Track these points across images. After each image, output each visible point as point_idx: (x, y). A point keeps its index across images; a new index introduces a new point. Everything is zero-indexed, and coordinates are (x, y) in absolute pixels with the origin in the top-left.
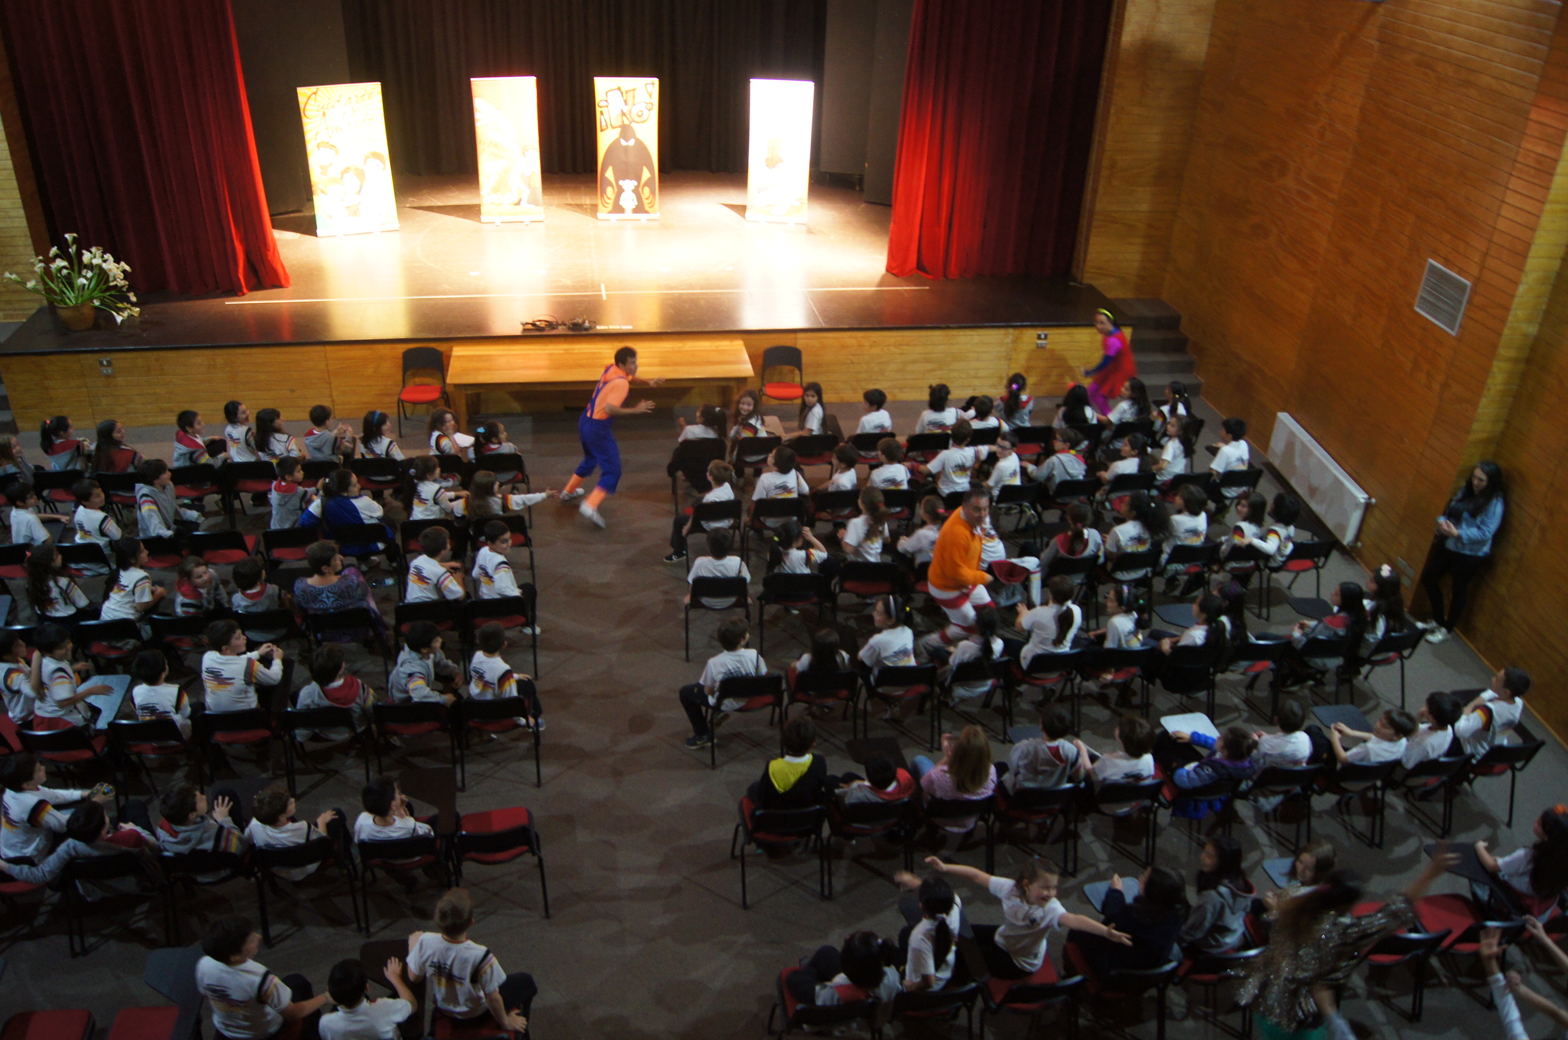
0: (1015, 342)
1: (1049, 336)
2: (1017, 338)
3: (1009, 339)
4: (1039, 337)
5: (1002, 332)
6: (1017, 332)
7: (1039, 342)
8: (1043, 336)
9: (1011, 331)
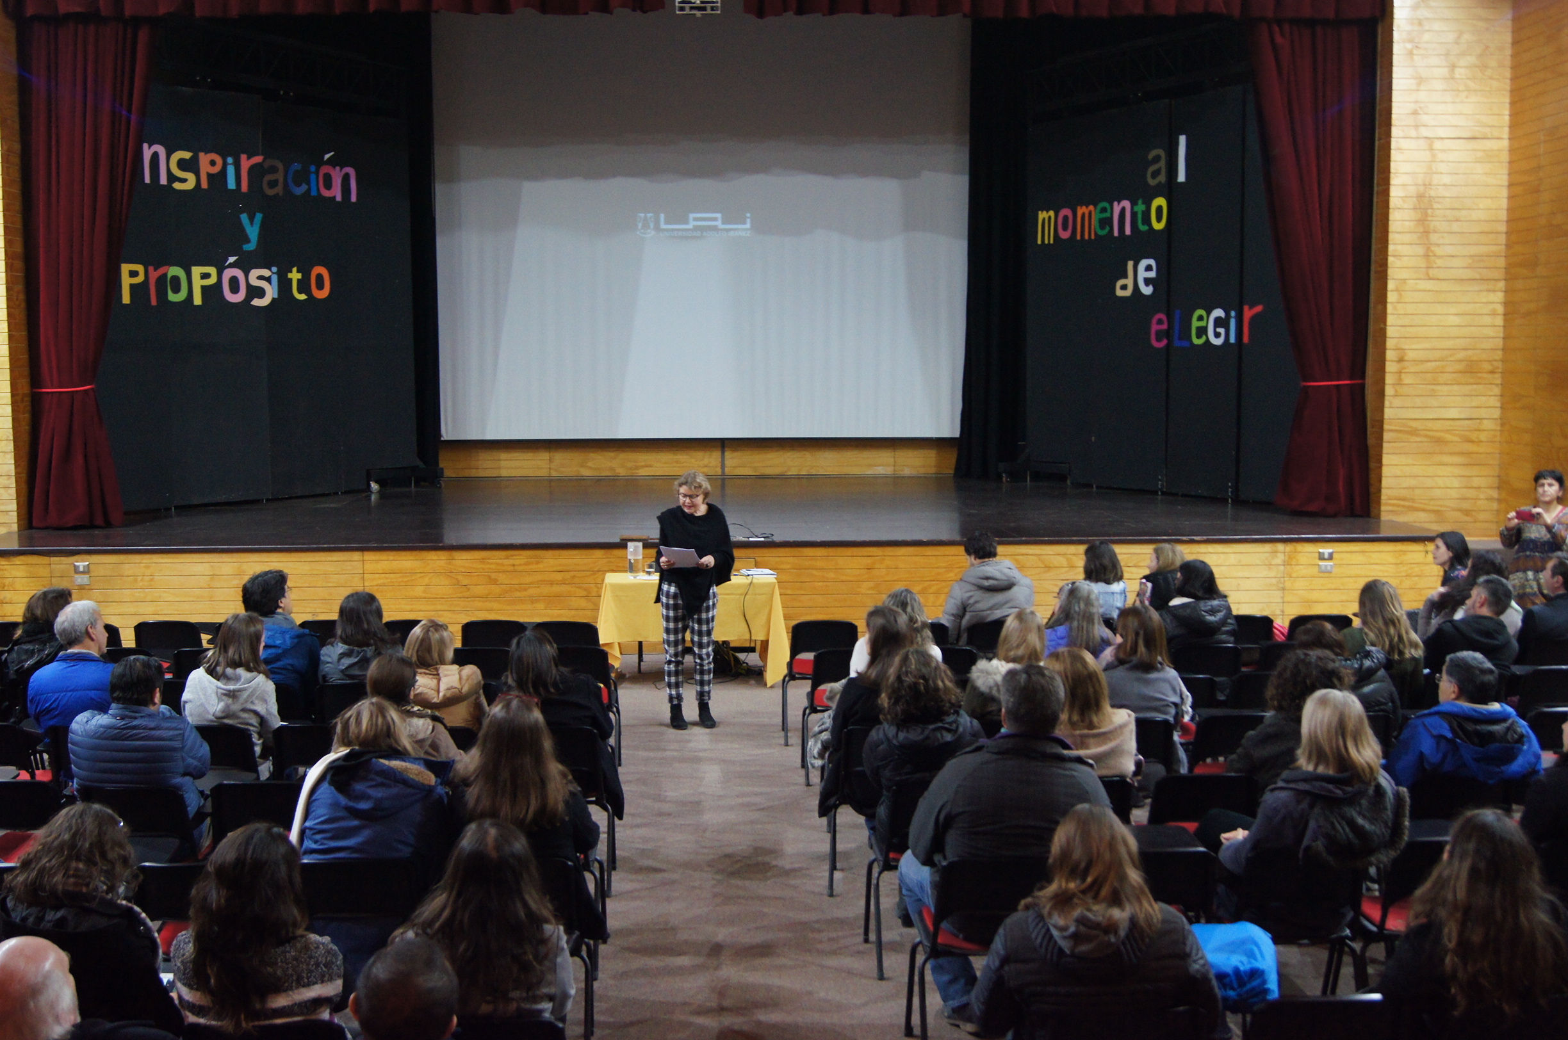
0: (1286, 564)
1: (1335, 556)
2: (1290, 558)
3: (1280, 558)
4: (1321, 557)
5: (1267, 547)
6: (1289, 547)
7: (1322, 563)
8: (1326, 556)
9: (1280, 547)
